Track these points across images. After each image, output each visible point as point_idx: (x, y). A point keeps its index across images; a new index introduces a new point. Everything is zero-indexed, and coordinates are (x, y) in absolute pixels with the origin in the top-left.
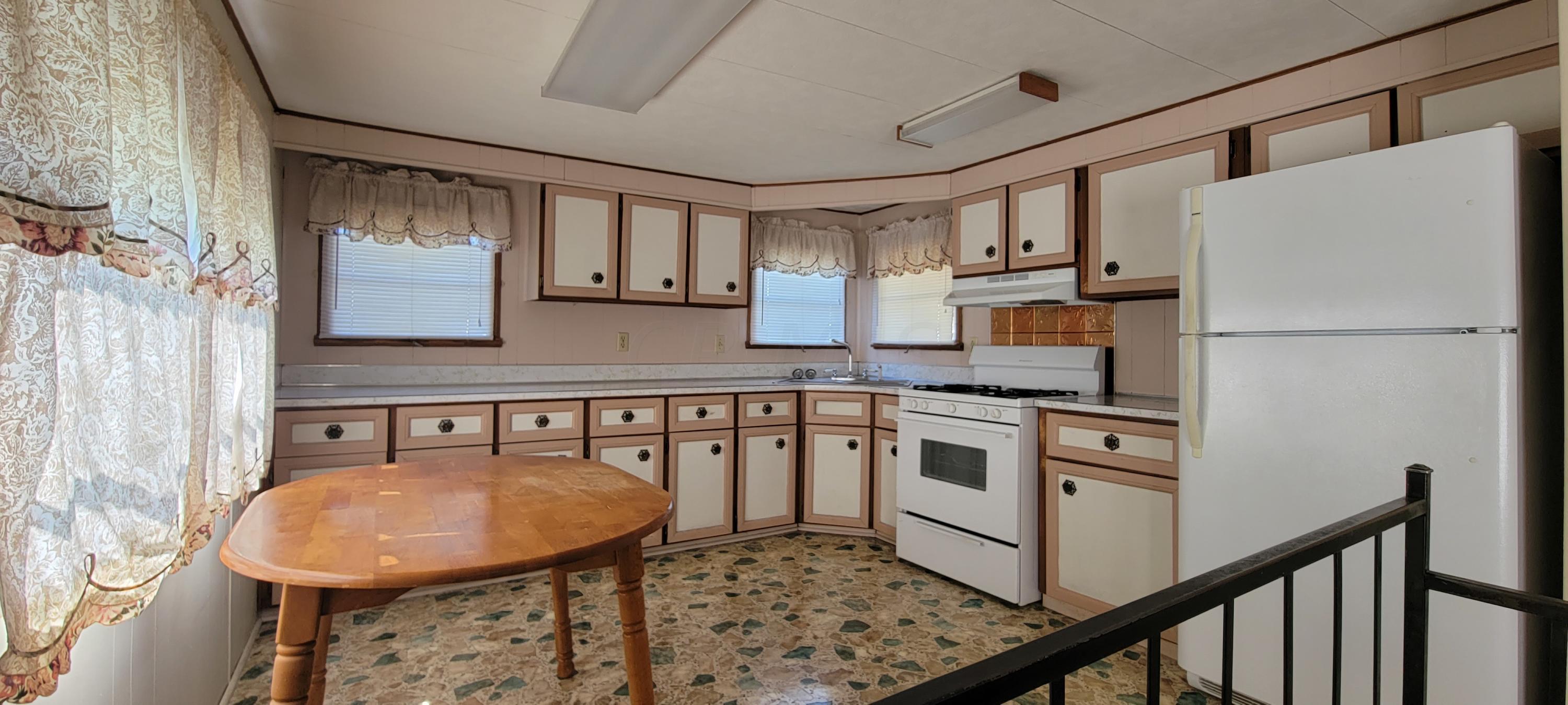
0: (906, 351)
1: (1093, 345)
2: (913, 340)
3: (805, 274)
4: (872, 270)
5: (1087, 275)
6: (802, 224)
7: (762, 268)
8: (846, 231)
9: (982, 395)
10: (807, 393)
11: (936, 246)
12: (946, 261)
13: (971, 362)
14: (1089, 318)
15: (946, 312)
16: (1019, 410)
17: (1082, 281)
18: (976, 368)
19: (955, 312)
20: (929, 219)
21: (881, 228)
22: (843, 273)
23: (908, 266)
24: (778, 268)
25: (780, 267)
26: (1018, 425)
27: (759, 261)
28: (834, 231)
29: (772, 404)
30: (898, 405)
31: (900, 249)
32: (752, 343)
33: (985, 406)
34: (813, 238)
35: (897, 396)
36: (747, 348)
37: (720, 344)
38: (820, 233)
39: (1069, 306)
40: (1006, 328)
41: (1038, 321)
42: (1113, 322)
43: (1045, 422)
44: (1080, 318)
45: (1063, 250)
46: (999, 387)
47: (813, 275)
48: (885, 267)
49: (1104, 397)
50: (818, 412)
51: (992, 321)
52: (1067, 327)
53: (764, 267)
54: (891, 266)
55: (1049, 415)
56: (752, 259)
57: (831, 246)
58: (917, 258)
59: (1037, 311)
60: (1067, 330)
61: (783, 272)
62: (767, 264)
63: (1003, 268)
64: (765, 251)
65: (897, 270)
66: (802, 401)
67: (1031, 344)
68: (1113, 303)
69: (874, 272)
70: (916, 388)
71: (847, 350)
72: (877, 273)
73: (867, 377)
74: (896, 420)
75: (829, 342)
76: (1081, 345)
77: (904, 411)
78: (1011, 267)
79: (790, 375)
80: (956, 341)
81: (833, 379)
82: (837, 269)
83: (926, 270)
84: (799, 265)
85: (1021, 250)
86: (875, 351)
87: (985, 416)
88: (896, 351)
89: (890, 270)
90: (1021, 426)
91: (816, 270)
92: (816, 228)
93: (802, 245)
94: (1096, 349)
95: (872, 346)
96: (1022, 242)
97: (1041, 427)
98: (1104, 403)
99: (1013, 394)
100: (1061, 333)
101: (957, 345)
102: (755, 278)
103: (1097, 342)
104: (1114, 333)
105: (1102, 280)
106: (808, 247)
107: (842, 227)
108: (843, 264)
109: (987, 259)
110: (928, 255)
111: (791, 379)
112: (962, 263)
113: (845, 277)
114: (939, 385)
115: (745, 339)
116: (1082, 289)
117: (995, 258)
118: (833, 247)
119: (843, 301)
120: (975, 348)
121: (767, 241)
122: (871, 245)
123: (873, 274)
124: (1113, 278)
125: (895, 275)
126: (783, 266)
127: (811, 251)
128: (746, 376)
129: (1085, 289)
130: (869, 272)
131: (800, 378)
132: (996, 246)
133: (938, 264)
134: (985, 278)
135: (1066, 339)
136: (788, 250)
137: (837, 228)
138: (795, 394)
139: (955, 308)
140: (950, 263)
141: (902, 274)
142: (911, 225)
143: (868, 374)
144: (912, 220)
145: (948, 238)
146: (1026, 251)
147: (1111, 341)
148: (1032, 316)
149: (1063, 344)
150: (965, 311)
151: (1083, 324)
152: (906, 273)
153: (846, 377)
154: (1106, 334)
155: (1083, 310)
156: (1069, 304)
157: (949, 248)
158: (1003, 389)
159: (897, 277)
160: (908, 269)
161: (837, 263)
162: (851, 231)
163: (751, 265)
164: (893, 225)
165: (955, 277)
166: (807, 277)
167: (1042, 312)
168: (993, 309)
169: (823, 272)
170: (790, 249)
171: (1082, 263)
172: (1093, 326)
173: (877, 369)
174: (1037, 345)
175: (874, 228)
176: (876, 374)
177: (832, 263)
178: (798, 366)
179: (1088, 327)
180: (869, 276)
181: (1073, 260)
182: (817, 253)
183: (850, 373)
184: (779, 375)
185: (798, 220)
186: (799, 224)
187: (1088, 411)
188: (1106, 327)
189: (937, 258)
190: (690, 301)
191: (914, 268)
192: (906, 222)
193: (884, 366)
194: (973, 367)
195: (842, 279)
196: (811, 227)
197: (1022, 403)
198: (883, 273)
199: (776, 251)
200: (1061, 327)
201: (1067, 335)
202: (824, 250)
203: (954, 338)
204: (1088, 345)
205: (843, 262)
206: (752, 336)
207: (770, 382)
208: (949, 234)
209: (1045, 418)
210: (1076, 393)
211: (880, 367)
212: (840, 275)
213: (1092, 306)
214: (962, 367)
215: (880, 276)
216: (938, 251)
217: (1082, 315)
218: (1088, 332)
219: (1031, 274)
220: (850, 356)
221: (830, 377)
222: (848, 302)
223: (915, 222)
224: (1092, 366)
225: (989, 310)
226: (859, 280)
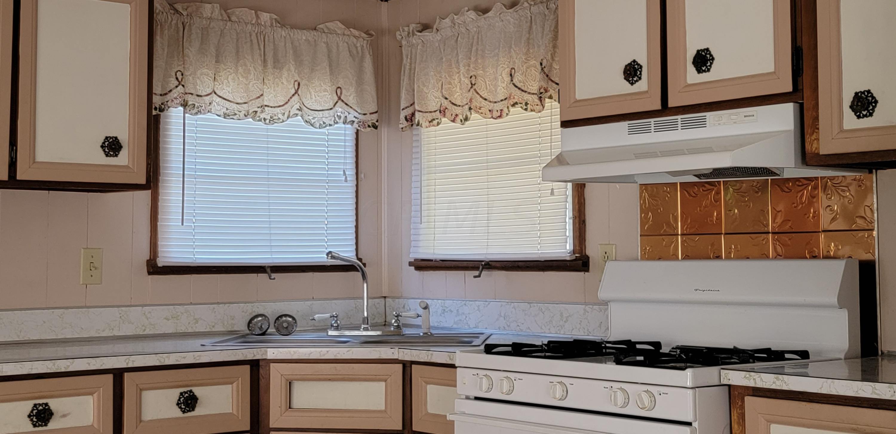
0: (477, 273)
1: (835, 258)
2: (491, 251)
3: (272, 120)
4: (408, 112)
5: (816, 118)
6: (265, 17)
7: (181, 109)
8: (356, 33)
9: (619, 362)
10: (272, 365)
11: (533, 62)
12: (551, 92)
13: (602, 295)
14: (826, 203)
15: (552, 193)
16: (690, 392)
17: (808, 130)
18: (613, 307)
19: (570, 192)
20: (517, 7)
21: (425, 27)
22: (350, 118)
23: (478, 102)
24: (215, 107)
25: (217, 103)
26: (689, 424)
27: (175, 93)
28: (331, 32)
29: (197, 391)
30: (455, 386)
31: (463, 70)
32: (161, 262)
33: (624, 386)
34: (289, 45)
35: (453, 366)
36: (150, 273)
37: (92, 267)
38: (302, 36)
39: (788, 180)
40: (669, 224)
41: (728, 209)
42: (872, 211)
43: (742, 417)
44: (810, 204)
45: (771, 69)
46: (657, 345)
47: (289, 121)
48: (433, 103)
49: (859, 360)
50: (297, 403)
51: (642, 211)
52: (785, 221)
53: (185, 105)
54: (446, 103)
55: (749, 401)
56: (157, 89)
57: (326, 64)
58: (496, 86)
59: (726, 189)
60: (786, 228)
61: (226, 116)
62: (191, 100)
63: (657, 105)
64: (186, 73)
65: (458, 110)
66: (262, 382)
67: (719, 257)
68: (871, 172)
69: (413, 114)
70: (489, 349)
71: (359, 274)
72: (418, 116)
73: (398, 327)
74: (450, 417)
75: (322, 258)
76: (815, 257)
77: (468, 398)
78: (672, 103)
79: (242, 327)
80: (574, 252)
81: (331, 333)
82: (339, 109)
83: (512, 109)
84: (258, 102)
85: (691, 69)
86: (417, 272)
87: (625, 406)
88: (460, 274)
89: (443, 112)
90: (695, 425)
91: (294, 111)
92: (293, 27)
93: (265, 61)
94: (839, 266)
95: (411, 264)
96: (691, 54)
97: (735, 426)
98: (859, 375)
99: (678, 360)
100: (773, 233)
101: (576, 259)
102: (166, 130)
103: (846, 250)
104: (875, 233)
105: (846, 126)
106: (278, 64)
107: (348, 25)
108: (351, 100)
109: (625, 87)
110: (515, 81)
111: (244, 336)
112: (578, 97)
113: (356, 125)
114: (538, 343)
115: (146, 255)
116: (808, 146)
117: (642, 85)
118: (330, 66)
119: (351, 172)
120: (610, 265)
121: (192, 52)
122: (406, 62)
123: (410, 119)
124: (866, 123)
125: (453, 121)
126: (228, 104)
127: (285, 73)
128: (147, 332)
129: (815, 145)
130: (403, 114)
131: (264, 334)
132: (642, 61)
133: (535, 98)
134: (624, 125)
135: (784, 245)
136: (236, 72)
137: (338, 26)
138: (247, 368)
139: (570, 185)
140: (555, 96)
141: (466, 119)
142: (483, 21)
143: (402, 320)
144: (485, 11)
145: (555, 47)
146: (699, 71)
147: (869, 248)
148: (717, 200)
149: (778, 256)
150: (590, 191)
151: (816, 215)
152: (474, 115)
153: (358, 328)
154: (861, 234)
155: (815, 188)
156: (786, 175)
157: (555, 66)
158: (665, 350)
159: (458, 125)
160: (478, 110)
161: (340, 98)
162: (367, 33)
163: (157, 100)
164: (447, 21)
165: (565, 124)
166: (275, 126)
167: (736, 191)
168: (644, 187)
169: (311, 116)
170: (241, 70)
171: (807, 93)
172: (834, 219)
173: (421, 311)
174: (728, 258)
175: (412, 26)
176: (418, 321)
177: (329, 98)
178: (259, 309)
179: (825, 221)
180: (404, 123)
181: (788, 87)
182: (297, 78)
183: (366, 320)
184: (219, 328)
185: (257, 10)
186: (258, 17)
187: (825, 391)
188: (860, 221)
189: (534, 87)
190: (21, 176)
191: (491, 106)
192: (472, 15)
193: (434, 305)
194: (606, 303)
195: (350, 130)
196: (283, 26)
197: (694, 377)
198: (430, 116)
199: (211, 73)
200: (774, 221)
201: (784, 237)
202: (312, 70)
203: (569, 246)
204: (827, 257)
205: (350, 96)
206: (160, 249)
207: (196, 343)
208: (555, 38)
209: (742, 407)
210: (804, 355)
211: (426, 308)
212: (345, 123)
213: (832, 178)
214: (585, 304)
215: (424, 124)
216: (536, 73)
217: (813, 196)
218: (824, 231)
219: (710, 116)
220: (365, 285)
221: (325, 330)
222: (361, 176)
223: (490, 14)
224: (834, 300)
225: (634, 190)
226: (384, 131)
